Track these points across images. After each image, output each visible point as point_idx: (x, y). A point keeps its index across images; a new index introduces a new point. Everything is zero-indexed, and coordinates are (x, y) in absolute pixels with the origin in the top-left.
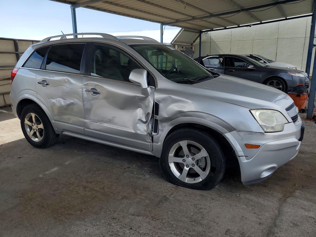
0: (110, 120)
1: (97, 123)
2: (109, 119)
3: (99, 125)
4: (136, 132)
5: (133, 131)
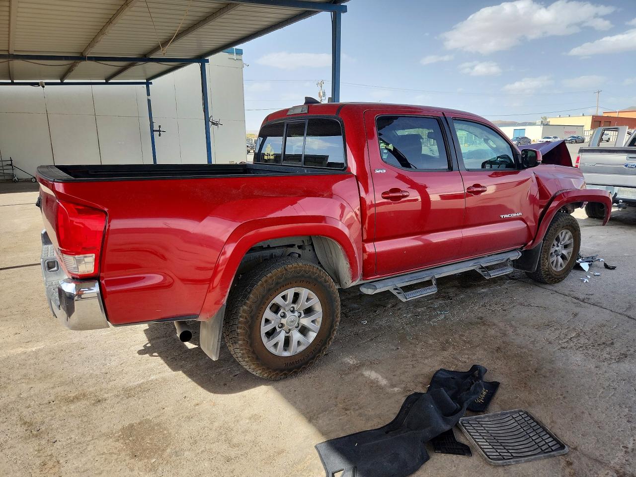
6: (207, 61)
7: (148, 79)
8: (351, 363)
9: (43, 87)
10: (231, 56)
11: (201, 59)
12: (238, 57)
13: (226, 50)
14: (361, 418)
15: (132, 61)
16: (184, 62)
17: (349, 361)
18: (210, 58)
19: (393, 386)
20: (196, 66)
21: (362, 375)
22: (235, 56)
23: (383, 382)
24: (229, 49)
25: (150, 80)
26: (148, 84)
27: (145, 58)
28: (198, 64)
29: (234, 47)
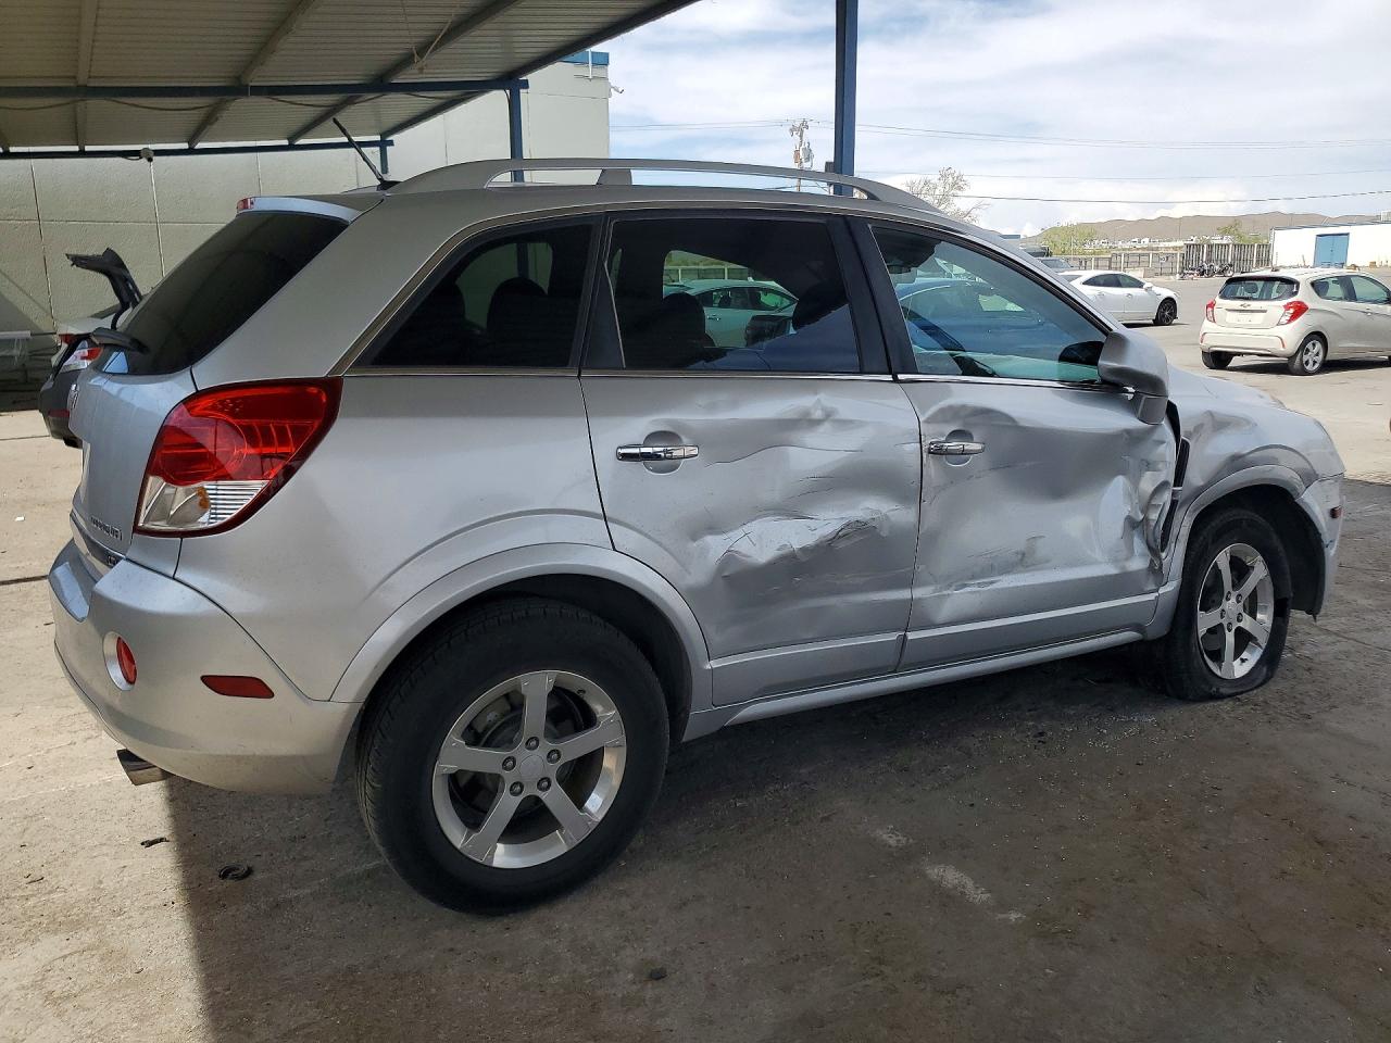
0: (1020, 557)
1: (965, 586)
2: (1017, 553)
3: (978, 592)
4: (1124, 567)
5: (1112, 570)
6: (525, 85)
7: (384, 135)
8: (892, 842)
9: (150, 160)
10: (581, 70)
11: (511, 80)
12: (599, 72)
13: (570, 58)
14: (922, 986)
15: (351, 93)
16: (470, 90)
17: (885, 836)
18: (531, 77)
19: (1004, 906)
20: (498, 99)
21: (924, 876)
22: (590, 71)
23: (980, 896)
24: (578, 56)
25: (388, 136)
26: (383, 144)
27: (381, 83)
28: (502, 92)
29: (588, 50)
